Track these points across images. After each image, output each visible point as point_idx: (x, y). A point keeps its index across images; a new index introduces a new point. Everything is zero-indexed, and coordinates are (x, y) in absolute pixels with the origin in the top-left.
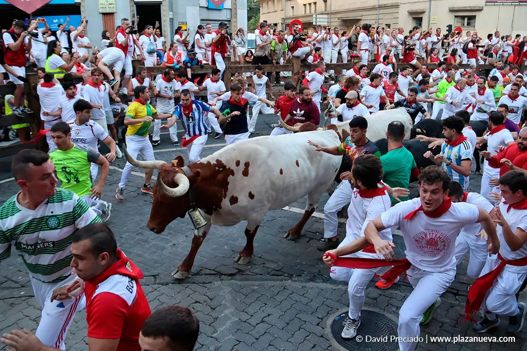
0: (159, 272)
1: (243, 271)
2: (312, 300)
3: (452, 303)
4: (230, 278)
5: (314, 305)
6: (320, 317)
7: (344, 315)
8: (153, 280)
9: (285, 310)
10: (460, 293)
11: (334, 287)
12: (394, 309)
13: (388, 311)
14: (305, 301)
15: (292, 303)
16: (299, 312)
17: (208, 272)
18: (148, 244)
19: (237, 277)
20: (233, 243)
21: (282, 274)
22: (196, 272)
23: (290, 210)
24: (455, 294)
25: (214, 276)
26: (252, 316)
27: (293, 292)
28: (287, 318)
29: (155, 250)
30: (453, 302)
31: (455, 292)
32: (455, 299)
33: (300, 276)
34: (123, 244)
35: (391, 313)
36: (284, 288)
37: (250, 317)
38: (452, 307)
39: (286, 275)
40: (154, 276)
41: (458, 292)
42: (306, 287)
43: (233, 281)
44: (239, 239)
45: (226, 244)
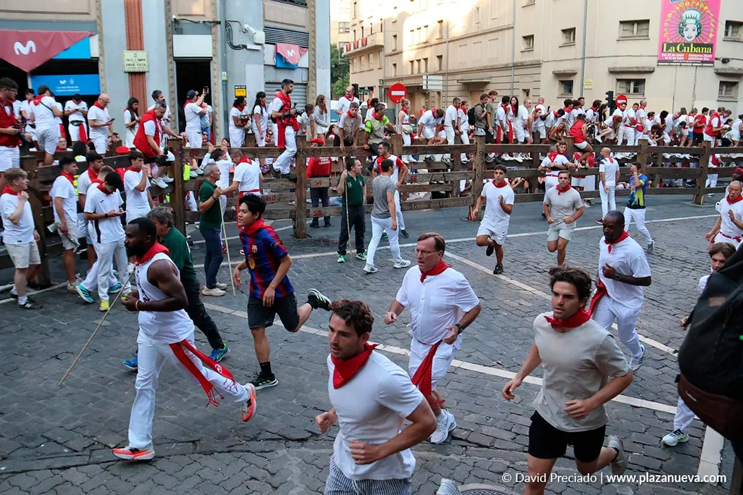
0: (200, 436)
1: (317, 435)
4: (300, 444)
8: (192, 447)
11: (444, 457)
13: (518, 491)
17: (269, 435)
18: (186, 398)
19: (310, 443)
20: (305, 395)
22: (252, 437)
23: (386, 349)
25: (276, 442)
29: (194, 406)
38: (607, 484)
40: (193, 442)
43: (303, 449)
44: (314, 390)
45: (295, 397)
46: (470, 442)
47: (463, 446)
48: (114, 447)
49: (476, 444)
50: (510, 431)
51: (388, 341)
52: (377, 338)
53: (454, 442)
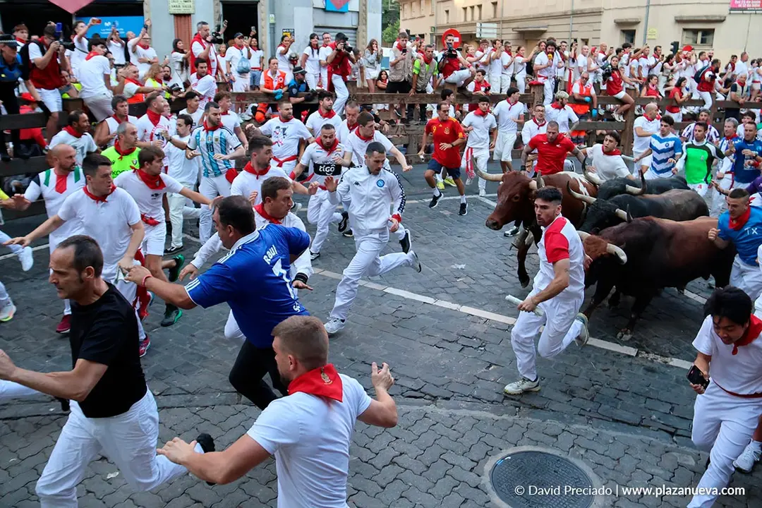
2: (464, 434)
3: (667, 447)
5: (466, 441)
6: (475, 459)
7: (510, 458)
8: (237, 398)
9: (424, 447)
10: (679, 432)
11: (496, 417)
12: (582, 452)
13: (574, 455)
14: (454, 434)
15: (435, 438)
16: (445, 451)
18: (231, 347)
20: (353, 348)
21: (423, 395)
23: (436, 304)
24: (672, 434)
26: (377, 454)
27: (437, 423)
28: (427, 459)
30: (669, 445)
31: (673, 430)
32: (672, 442)
33: (448, 399)
34: (196, 345)
35: (578, 457)
36: (425, 417)
37: (374, 455)
38: (667, 452)
39: (428, 397)
41: (676, 431)
42: (455, 416)
44: (362, 344)
45: (343, 350)
46: (524, 404)
47: (516, 407)
48: (158, 395)
49: (530, 405)
50: (565, 392)
51: (441, 295)
52: (428, 292)
53: (506, 402)
